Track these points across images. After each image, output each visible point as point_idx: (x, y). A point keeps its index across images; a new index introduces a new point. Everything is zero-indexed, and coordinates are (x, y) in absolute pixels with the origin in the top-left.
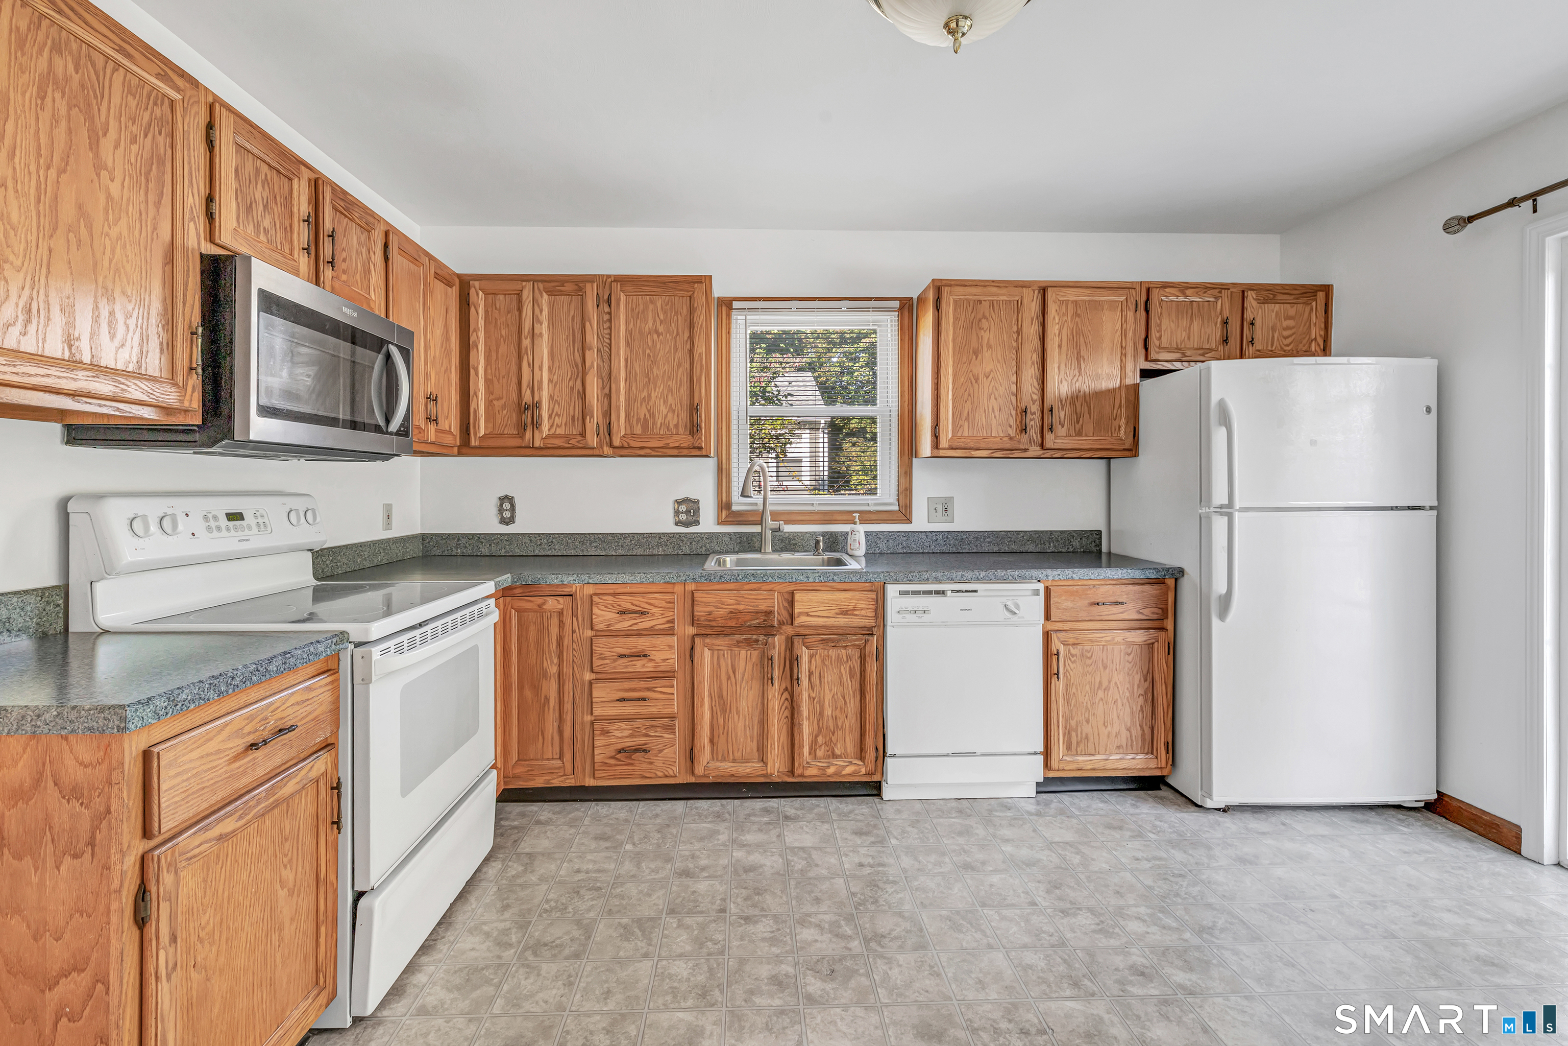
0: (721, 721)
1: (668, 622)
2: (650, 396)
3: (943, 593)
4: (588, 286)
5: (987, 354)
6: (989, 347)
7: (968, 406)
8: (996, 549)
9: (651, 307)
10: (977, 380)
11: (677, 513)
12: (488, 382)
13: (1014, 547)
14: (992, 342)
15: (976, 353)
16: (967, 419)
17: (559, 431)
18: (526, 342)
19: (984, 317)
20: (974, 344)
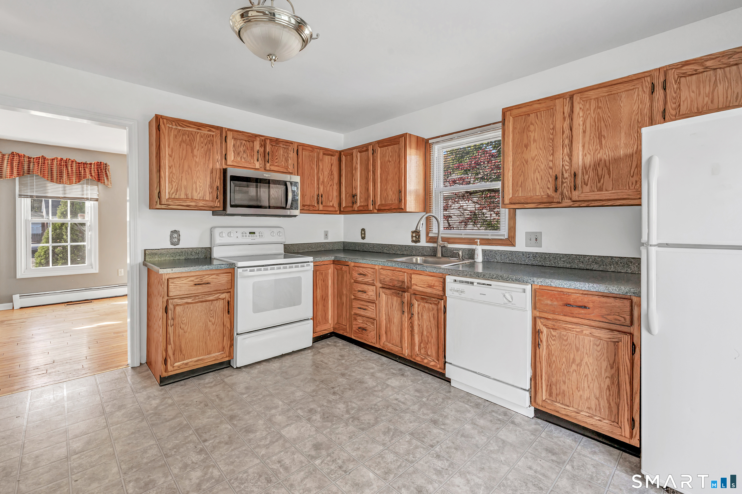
0: (389, 326)
1: (372, 280)
2: (387, 188)
3: (472, 283)
4: (369, 147)
5: (533, 146)
6: (535, 141)
7: (522, 178)
8: (568, 266)
9: (388, 151)
10: (527, 162)
11: (412, 237)
12: (346, 187)
13: (581, 266)
14: (536, 138)
15: (526, 146)
16: (521, 186)
17: (362, 204)
18: (354, 172)
19: (532, 124)
20: (525, 141)
